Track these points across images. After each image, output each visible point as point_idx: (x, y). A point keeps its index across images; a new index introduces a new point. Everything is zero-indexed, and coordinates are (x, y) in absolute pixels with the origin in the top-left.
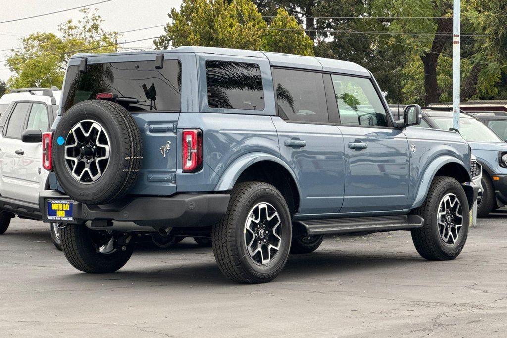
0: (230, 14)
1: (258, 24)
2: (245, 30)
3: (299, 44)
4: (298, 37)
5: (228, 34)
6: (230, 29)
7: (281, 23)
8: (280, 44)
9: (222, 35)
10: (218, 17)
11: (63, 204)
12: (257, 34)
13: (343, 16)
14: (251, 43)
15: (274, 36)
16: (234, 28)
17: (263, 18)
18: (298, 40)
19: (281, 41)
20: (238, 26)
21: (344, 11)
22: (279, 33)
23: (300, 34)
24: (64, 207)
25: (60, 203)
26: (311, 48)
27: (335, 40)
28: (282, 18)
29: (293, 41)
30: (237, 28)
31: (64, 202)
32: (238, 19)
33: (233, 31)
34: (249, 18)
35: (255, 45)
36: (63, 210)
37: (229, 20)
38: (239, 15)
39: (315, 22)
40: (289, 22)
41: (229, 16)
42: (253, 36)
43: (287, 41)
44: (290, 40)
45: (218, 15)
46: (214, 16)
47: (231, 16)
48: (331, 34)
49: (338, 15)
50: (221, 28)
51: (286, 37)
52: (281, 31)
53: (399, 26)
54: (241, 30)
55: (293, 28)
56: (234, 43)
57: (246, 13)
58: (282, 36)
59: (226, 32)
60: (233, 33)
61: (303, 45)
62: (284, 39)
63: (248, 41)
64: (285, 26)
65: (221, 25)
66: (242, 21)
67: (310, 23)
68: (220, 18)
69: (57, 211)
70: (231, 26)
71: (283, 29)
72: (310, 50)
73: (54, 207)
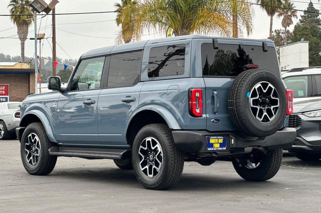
11: (218, 139)
24: (219, 141)
25: (216, 138)
31: (219, 137)
36: (218, 143)
69: (214, 144)
73: (212, 141)
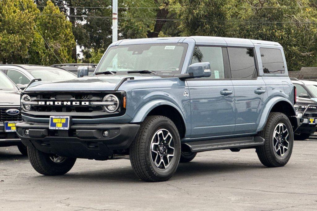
0: (14, 4)
1: (34, 11)
2: (23, 15)
3: (61, 25)
4: (60, 21)
5: (11, 18)
6: (13, 14)
7: (49, 11)
8: (48, 25)
9: (8, 18)
10: (5, 6)
12: (32, 18)
13: (92, 6)
14: (28, 24)
15: (45, 19)
16: (16, 14)
17: (37, 7)
18: (60, 22)
19: (49, 23)
20: (18, 12)
21: (93, 4)
22: (47, 17)
23: (62, 18)
26: (70, 28)
27: (87, 23)
28: (50, 7)
29: (57, 23)
30: (18, 14)
32: (20, 7)
33: (15, 15)
34: (28, 7)
35: (30, 25)
37: (13, 8)
38: (21, 4)
39: (75, 11)
40: (54, 10)
41: (13, 6)
42: (28, 19)
43: (53, 23)
44: (55, 22)
45: (5, 4)
46: (3, 5)
47: (15, 5)
48: (85, 18)
49: (89, 6)
50: (7, 13)
51: (52, 20)
52: (49, 16)
53: (131, 14)
54: (21, 15)
55: (57, 14)
56: (16, 23)
57: (25, 4)
58: (49, 19)
59: (11, 16)
60: (15, 17)
61: (64, 26)
62: (51, 21)
63: (25, 22)
64: (51, 13)
65: (7, 11)
66: (22, 9)
67: (72, 11)
68: (6, 7)
70: (14, 12)
71: (50, 15)
72: (69, 29)
